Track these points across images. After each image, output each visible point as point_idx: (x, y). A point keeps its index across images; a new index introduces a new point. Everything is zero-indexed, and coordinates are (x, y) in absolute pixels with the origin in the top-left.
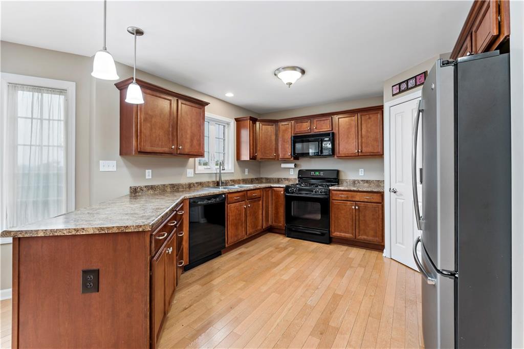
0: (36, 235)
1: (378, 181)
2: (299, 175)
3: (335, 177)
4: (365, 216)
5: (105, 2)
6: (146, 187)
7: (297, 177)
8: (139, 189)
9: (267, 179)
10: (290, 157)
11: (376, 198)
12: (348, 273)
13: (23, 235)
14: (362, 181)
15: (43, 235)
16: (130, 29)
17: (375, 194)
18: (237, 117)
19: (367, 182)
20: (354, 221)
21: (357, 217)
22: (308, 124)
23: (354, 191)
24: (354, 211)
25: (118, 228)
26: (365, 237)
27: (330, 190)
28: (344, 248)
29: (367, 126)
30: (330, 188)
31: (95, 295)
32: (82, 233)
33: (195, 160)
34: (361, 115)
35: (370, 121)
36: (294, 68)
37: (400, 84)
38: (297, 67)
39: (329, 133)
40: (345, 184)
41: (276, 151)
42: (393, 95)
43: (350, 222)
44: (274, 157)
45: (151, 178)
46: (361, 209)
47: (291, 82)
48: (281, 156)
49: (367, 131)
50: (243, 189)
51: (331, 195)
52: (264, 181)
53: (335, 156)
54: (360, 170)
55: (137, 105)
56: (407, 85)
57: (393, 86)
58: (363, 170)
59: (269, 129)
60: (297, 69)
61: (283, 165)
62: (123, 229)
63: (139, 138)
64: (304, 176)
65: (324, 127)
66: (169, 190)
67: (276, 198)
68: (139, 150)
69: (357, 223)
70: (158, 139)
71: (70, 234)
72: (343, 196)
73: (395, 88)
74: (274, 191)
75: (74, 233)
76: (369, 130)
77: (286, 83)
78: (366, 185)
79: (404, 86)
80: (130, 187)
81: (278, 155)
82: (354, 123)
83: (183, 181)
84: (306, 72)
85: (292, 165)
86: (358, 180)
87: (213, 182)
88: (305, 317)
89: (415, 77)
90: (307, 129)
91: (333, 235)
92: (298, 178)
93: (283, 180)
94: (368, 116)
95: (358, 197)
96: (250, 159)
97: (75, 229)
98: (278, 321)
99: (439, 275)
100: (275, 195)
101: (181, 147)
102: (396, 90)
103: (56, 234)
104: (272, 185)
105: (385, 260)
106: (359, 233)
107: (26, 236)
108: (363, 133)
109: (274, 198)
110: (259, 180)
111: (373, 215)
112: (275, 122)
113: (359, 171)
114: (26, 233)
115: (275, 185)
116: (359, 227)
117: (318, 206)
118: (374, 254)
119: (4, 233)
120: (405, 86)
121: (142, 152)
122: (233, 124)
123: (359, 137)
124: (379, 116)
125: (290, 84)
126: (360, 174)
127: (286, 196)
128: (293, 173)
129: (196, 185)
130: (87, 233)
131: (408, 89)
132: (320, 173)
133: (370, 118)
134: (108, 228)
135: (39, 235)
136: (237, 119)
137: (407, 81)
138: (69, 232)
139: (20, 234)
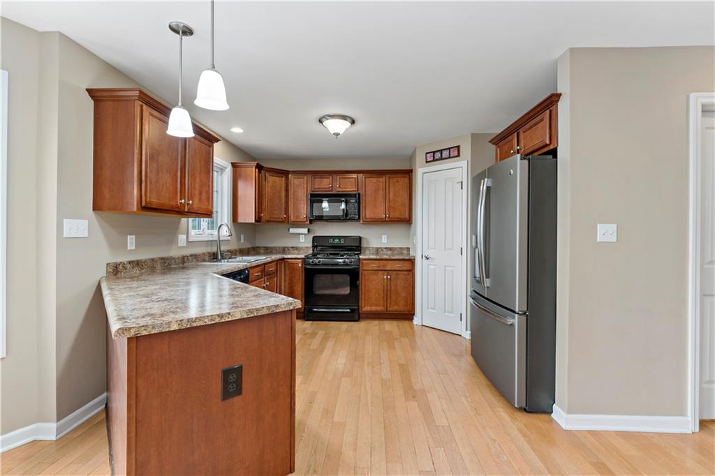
0: (167, 330)
1: (401, 248)
2: (313, 242)
3: (358, 244)
4: (396, 285)
5: (213, 2)
6: (130, 262)
7: (311, 245)
8: (121, 267)
9: (266, 248)
10: (305, 219)
11: (406, 266)
12: (396, 344)
13: (150, 332)
14: (385, 248)
15: (178, 328)
16: (173, 25)
17: (407, 262)
18: (233, 161)
19: (390, 249)
20: (385, 293)
21: (389, 288)
22: (329, 180)
23: (386, 260)
24: (386, 281)
25: (269, 308)
26: (396, 308)
27: (359, 259)
28: (376, 322)
29: (394, 190)
30: (361, 257)
31: (237, 399)
32: (227, 320)
33: (188, 220)
34: (389, 178)
35: (397, 184)
36: (344, 117)
37: (434, 152)
38: (349, 117)
39: (356, 195)
40: (367, 252)
41: (286, 211)
42: (427, 162)
43: (382, 293)
44: (284, 220)
45: (134, 248)
46: (392, 278)
47: (338, 132)
48: (292, 219)
49: (395, 194)
50: (259, 262)
51: (361, 265)
52: (262, 251)
53: (361, 221)
54: (383, 236)
55: (185, 139)
56: (441, 155)
57: (427, 153)
58: (386, 236)
59: (278, 182)
60: (348, 118)
61: (292, 230)
62: (273, 308)
63: (143, 185)
64: (320, 244)
65: (348, 186)
66: (158, 267)
67: (291, 273)
68: (143, 204)
69: (389, 293)
70: (165, 187)
71: (213, 322)
72: (374, 266)
73: (428, 155)
74: (289, 264)
75: (217, 320)
76: (397, 194)
77: (332, 133)
78: (389, 252)
79: (438, 155)
80: (108, 264)
81: (288, 217)
82: (381, 185)
83: (175, 253)
84: (356, 123)
85: (305, 231)
86: (381, 248)
87: (209, 253)
88: (391, 389)
89: (449, 149)
90: (328, 187)
91: (363, 309)
92: (313, 246)
93: (291, 249)
94: (395, 180)
95: (390, 266)
96: (256, 221)
97: (219, 315)
98: (369, 399)
99: (517, 315)
100: (289, 268)
101: (191, 202)
102: (430, 158)
103: (195, 325)
104: (285, 256)
105: (416, 328)
106: (390, 304)
107: (152, 333)
108: (391, 197)
109: (288, 272)
110: (254, 251)
111: (404, 283)
112: (285, 173)
113: (381, 238)
114: (153, 328)
115: (289, 256)
116: (390, 297)
117: (347, 278)
118: (406, 324)
119: (120, 332)
120: (440, 155)
121: (146, 208)
122: (229, 170)
123: (387, 200)
124: (407, 180)
125: (338, 134)
126: (383, 241)
127: (306, 269)
128: (303, 241)
129: (190, 258)
130: (234, 319)
131: (442, 159)
132: (340, 240)
133: (397, 181)
134: (257, 310)
135: (172, 329)
136: (235, 163)
137: (441, 151)
138: (212, 320)
139: (145, 330)
